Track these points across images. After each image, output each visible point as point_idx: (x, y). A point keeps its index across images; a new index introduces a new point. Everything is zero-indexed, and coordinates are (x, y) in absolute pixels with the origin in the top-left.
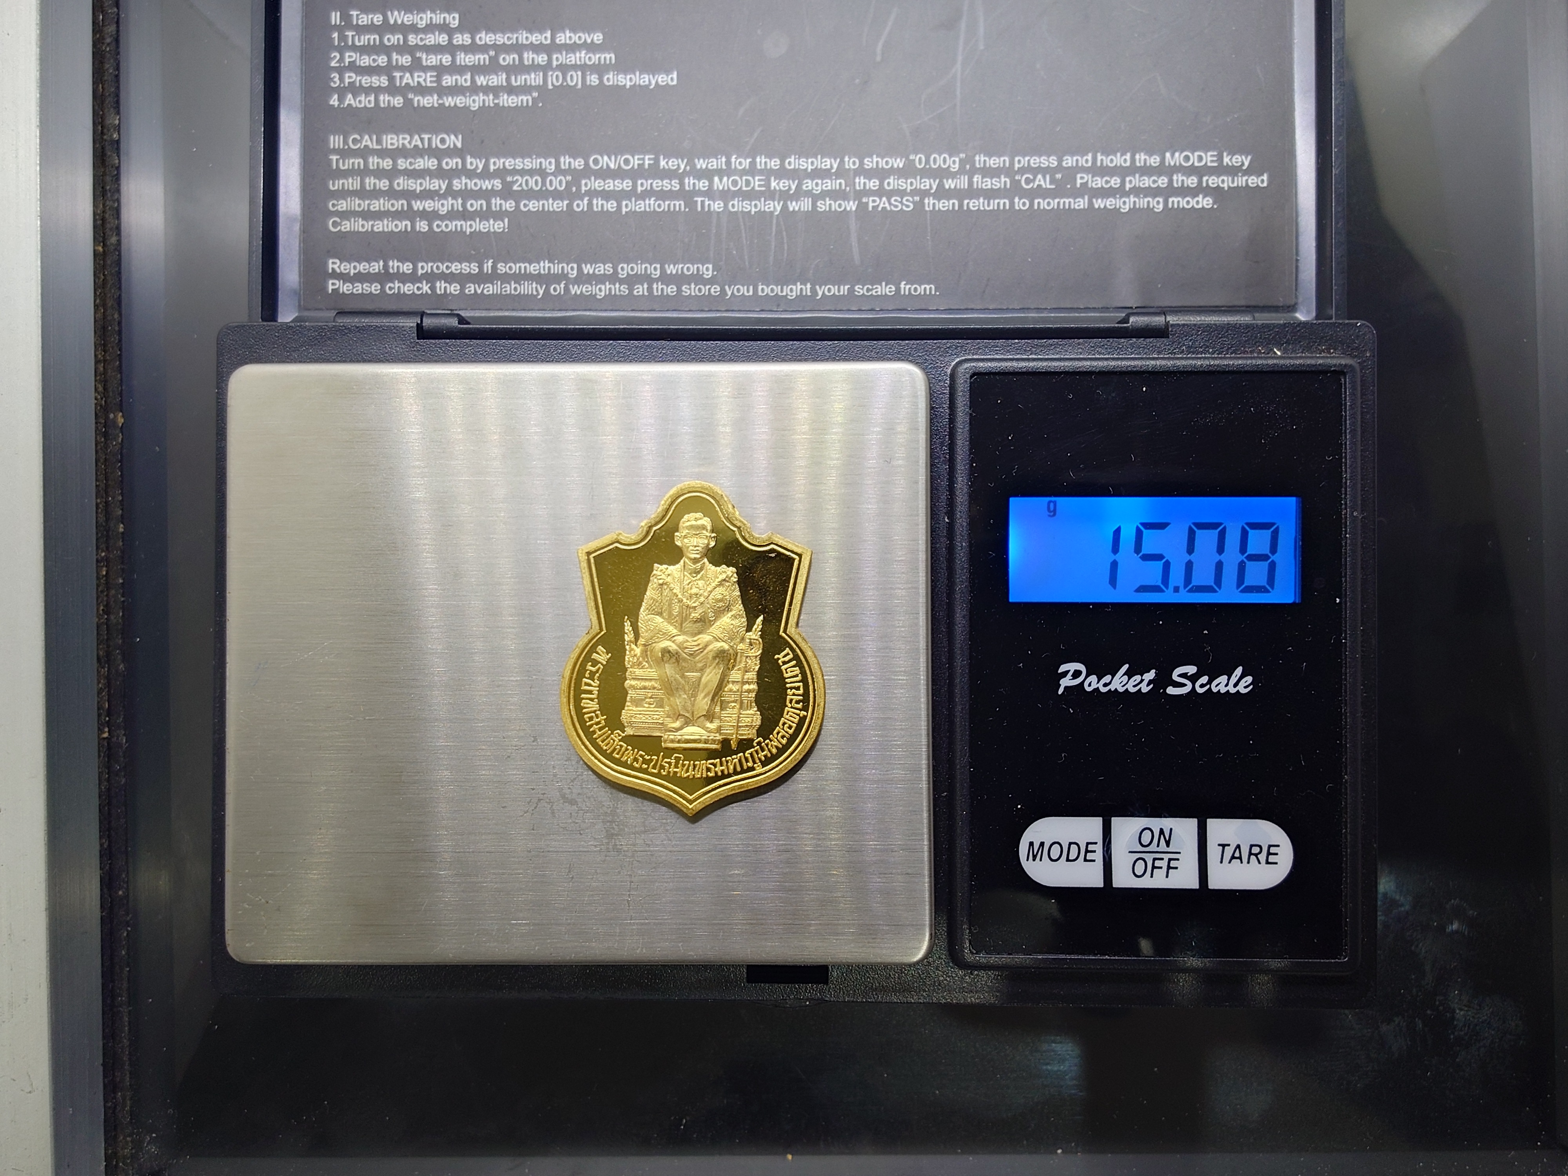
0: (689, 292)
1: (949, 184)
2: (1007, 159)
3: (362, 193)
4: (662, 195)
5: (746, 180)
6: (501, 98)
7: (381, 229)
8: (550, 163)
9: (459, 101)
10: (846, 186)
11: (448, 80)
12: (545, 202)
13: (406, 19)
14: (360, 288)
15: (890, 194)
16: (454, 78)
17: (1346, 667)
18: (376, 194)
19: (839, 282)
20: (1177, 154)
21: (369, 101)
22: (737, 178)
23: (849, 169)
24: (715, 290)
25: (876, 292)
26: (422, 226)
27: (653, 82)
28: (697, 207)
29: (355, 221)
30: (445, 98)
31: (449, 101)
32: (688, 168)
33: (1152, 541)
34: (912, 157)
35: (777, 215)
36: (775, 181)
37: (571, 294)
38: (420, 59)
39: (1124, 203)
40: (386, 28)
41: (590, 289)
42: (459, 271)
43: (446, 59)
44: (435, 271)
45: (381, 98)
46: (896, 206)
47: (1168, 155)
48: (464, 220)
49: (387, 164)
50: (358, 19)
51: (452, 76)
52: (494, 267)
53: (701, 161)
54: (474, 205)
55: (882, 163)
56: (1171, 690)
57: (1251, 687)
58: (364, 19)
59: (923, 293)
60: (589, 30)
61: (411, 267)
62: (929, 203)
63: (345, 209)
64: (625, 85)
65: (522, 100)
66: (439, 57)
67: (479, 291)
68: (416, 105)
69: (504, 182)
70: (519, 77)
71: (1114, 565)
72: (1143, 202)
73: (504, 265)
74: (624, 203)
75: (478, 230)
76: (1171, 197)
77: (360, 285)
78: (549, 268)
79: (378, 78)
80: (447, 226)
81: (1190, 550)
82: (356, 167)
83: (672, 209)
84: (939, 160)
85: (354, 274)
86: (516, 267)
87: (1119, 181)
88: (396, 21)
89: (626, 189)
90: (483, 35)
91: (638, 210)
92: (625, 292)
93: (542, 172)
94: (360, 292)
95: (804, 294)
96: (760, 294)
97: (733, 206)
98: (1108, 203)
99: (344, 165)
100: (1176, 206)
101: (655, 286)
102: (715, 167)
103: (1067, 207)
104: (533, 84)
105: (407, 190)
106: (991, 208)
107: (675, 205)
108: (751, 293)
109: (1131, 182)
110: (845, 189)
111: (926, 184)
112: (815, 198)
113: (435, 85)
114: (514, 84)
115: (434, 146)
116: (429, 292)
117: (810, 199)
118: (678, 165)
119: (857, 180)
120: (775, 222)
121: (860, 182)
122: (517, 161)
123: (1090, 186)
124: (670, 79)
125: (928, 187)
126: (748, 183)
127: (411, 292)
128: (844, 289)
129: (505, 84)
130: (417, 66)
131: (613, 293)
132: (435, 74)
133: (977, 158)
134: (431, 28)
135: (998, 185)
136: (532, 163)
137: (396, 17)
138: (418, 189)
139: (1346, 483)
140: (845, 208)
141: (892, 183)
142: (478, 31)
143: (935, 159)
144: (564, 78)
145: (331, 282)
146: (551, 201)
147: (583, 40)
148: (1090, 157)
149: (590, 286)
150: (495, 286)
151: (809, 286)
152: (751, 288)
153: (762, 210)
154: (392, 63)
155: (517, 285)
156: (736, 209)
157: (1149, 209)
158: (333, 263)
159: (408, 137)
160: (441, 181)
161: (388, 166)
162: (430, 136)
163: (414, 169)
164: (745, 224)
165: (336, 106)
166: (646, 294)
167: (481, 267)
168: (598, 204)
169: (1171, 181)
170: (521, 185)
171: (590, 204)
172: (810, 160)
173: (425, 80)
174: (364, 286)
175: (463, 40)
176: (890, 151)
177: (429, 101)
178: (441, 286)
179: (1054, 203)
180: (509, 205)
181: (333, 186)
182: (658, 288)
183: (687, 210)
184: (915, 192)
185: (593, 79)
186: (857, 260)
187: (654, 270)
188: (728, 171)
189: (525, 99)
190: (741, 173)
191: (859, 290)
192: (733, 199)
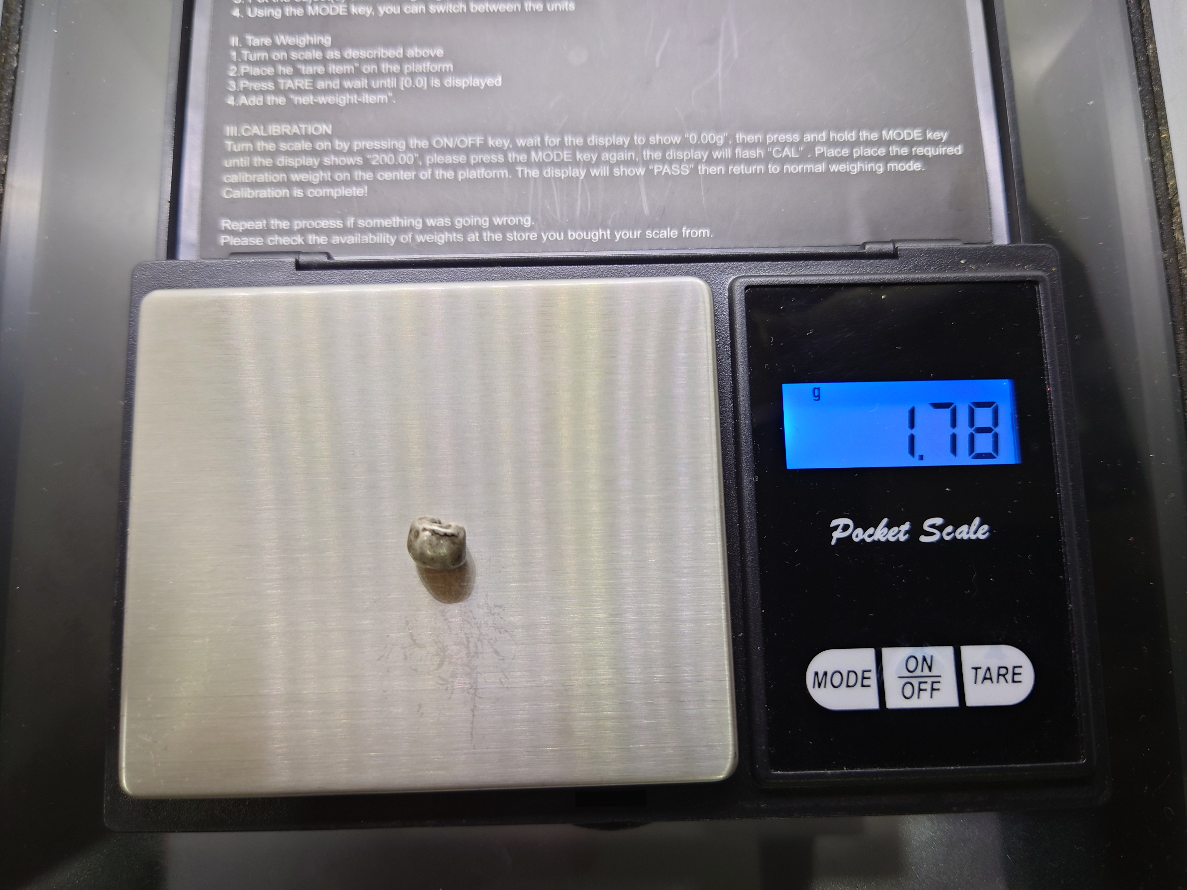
0: (512, 238)
1: (717, 154)
2: (760, 137)
3: (251, 169)
4: (490, 166)
5: (557, 153)
6: (364, 97)
7: (265, 196)
8: (401, 144)
9: (329, 99)
10: (636, 157)
11: (321, 84)
12: (397, 173)
13: (289, 42)
14: (246, 240)
16: (326, 82)
18: (261, 169)
19: (633, 229)
20: (891, 132)
21: (259, 101)
22: (549, 152)
23: (638, 144)
24: (533, 236)
25: (663, 236)
26: (298, 193)
27: (483, 84)
28: (518, 174)
29: (244, 190)
30: (319, 97)
31: (322, 99)
32: (511, 146)
34: (686, 136)
35: (582, 180)
36: (580, 154)
37: (417, 241)
38: (300, 69)
40: (274, 48)
41: (432, 238)
42: (327, 227)
43: (320, 69)
44: (308, 227)
45: (269, 98)
46: (676, 172)
47: (884, 131)
48: (332, 187)
49: (271, 146)
50: (252, 43)
51: (324, 82)
52: (356, 222)
53: (521, 140)
55: (664, 139)
57: (988, 533)
58: (257, 42)
59: (700, 236)
60: (433, 48)
61: (289, 223)
62: (701, 169)
63: (236, 181)
64: (461, 86)
65: (380, 99)
66: (315, 68)
67: (343, 241)
68: (296, 103)
69: (365, 159)
70: (378, 82)
72: (868, 167)
73: (363, 221)
74: (460, 172)
75: (343, 195)
76: (889, 163)
77: (247, 238)
78: (400, 222)
79: (266, 83)
80: (318, 193)
82: (247, 149)
83: (498, 176)
84: (708, 137)
85: (243, 230)
86: (373, 222)
87: (848, 151)
88: (281, 43)
89: (461, 162)
90: (350, 52)
91: (471, 177)
92: (460, 239)
93: (395, 151)
94: (246, 243)
95: (605, 237)
96: (570, 238)
97: (547, 173)
98: (841, 167)
99: (237, 148)
100: (893, 169)
101: (485, 234)
102: (532, 144)
103: (809, 171)
104: (389, 86)
105: (287, 166)
106: (750, 171)
107: (500, 173)
108: (562, 238)
109: (857, 152)
110: (635, 159)
111: (698, 154)
112: (612, 166)
113: (311, 88)
114: (374, 86)
115: (309, 133)
116: (303, 243)
117: (608, 167)
118: (503, 143)
119: (644, 153)
120: (580, 184)
121: (647, 154)
122: (375, 142)
123: (826, 155)
124: (496, 83)
125: (700, 157)
126: (558, 155)
127: (288, 243)
128: (638, 234)
129: (366, 86)
130: (298, 74)
131: (451, 240)
132: (312, 80)
133: (737, 136)
134: (309, 48)
135: (755, 155)
136: (387, 144)
137: (282, 40)
138: (297, 165)
140: (636, 173)
141: (671, 154)
142: (347, 49)
143: (704, 137)
144: (413, 83)
145: (223, 236)
146: (402, 172)
147: (428, 55)
148: (824, 134)
149: (432, 236)
150: (356, 237)
151: (608, 232)
152: (562, 234)
153: (570, 175)
154: (278, 73)
155: (374, 236)
156: (549, 176)
157: (873, 173)
158: (225, 223)
159: (289, 126)
160: (315, 159)
161: (272, 148)
162: (307, 125)
163: (293, 150)
164: (557, 186)
165: (232, 104)
166: (478, 240)
167: (344, 223)
168: (439, 173)
169: (888, 152)
170: (377, 162)
171: (433, 174)
172: (607, 139)
173: (303, 85)
174: (250, 239)
175: (334, 56)
176: (669, 130)
177: (305, 100)
178: (312, 238)
179: (799, 168)
180: (368, 176)
181: (228, 164)
182: (487, 236)
183: (510, 177)
184: (690, 161)
185: (436, 82)
186: (646, 211)
187: (484, 222)
188: (543, 146)
189: (382, 98)
190: (553, 148)
191: (649, 234)
192: (547, 168)
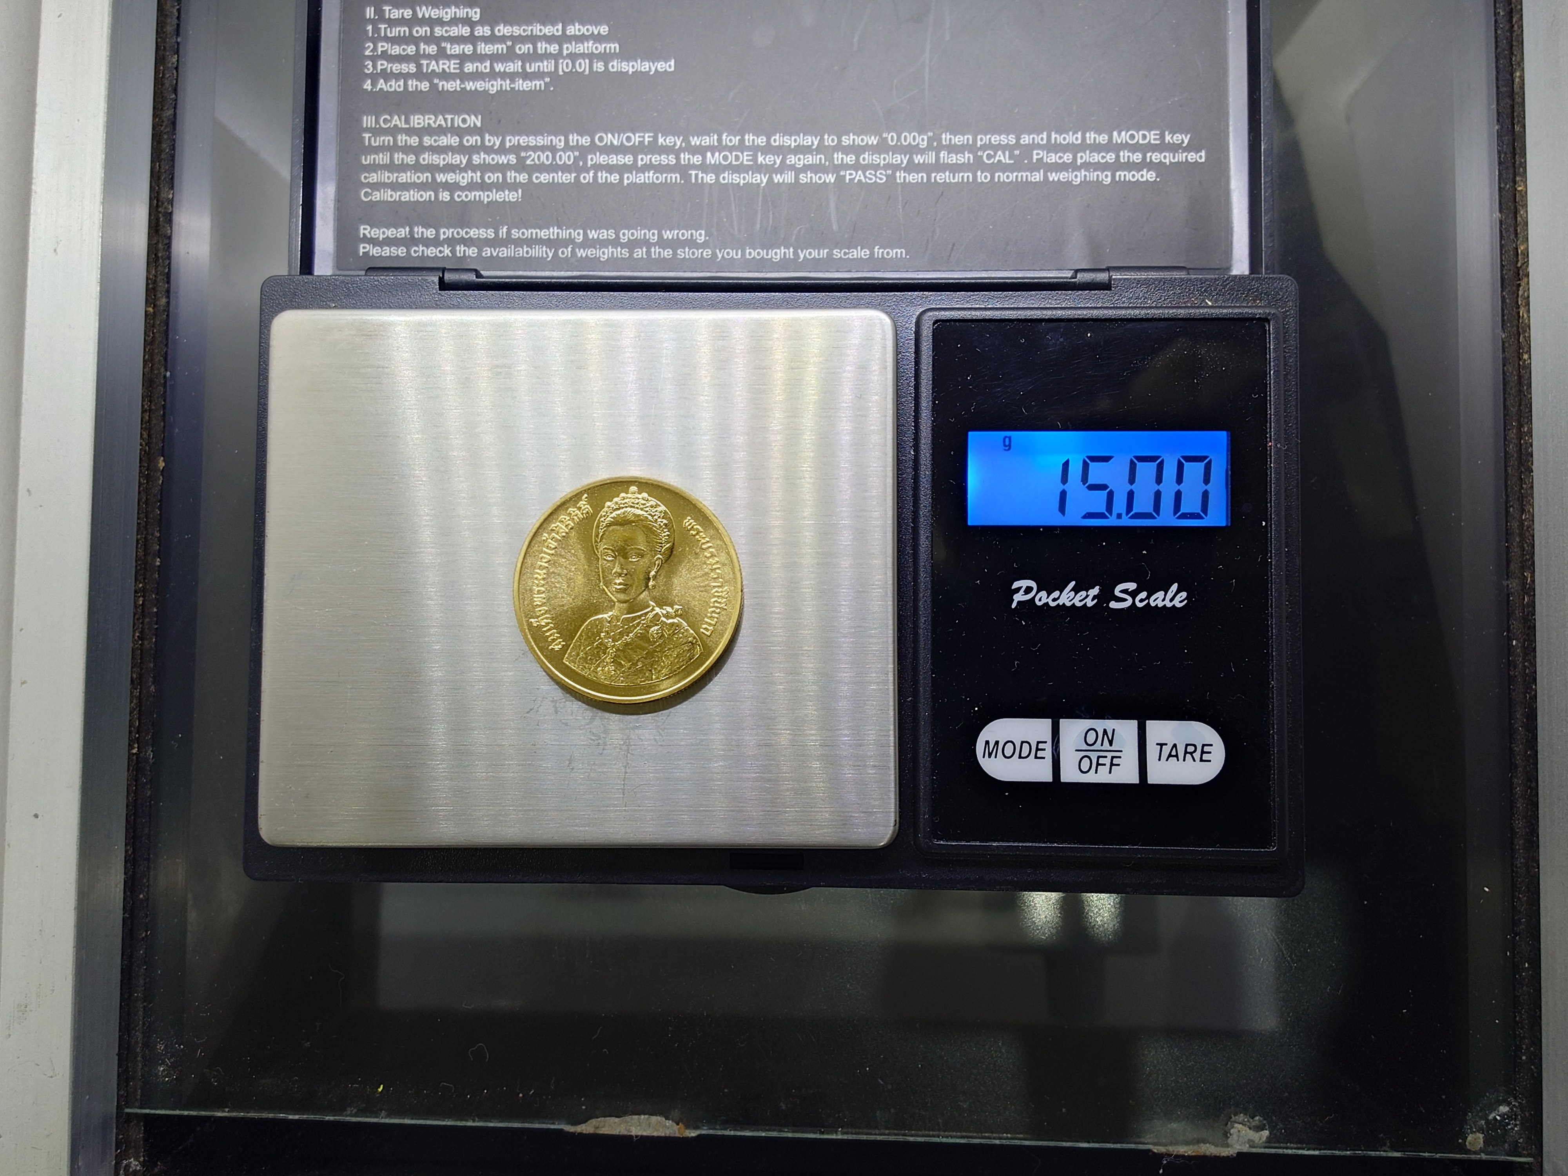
0: (683, 254)
1: (918, 159)
2: (970, 137)
3: (391, 167)
4: (660, 169)
5: (736, 155)
6: (517, 83)
7: (407, 199)
8: (560, 141)
9: (479, 85)
10: (825, 161)
11: (469, 67)
12: (555, 175)
13: (432, 14)
14: (388, 251)
15: (865, 168)
16: (475, 65)
17: (1272, 584)
19: (819, 247)
20: (1123, 134)
21: (399, 86)
22: (727, 153)
23: (829, 146)
24: (707, 253)
25: (853, 255)
26: (445, 196)
27: (653, 69)
28: (691, 180)
29: (384, 192)
30: (467, 83)
31: (470, 86)
32: (684, 144)
33: (1097, 473)
34: (884, 135)
35: (764, 187)
36: (761, 156)
37: (577, 256)
38: (445, 48)
39: (1076, 176)
40: (416, 21)
41: (594, 252)
42: (477, 236)
43: (468, 49)
44: (456, 236)
45: (410, 82)
46: (871, 179)
47: (1115, 134)
48: (482, 191)
49: (414, 141)
50: (390, 13)
51: (473, 64)
52: (509, 232)
53: (696, 138)
54: (492, 177)
55: (858, 141)
56: (1113, 605)
57: (1186, 601)
58: (396, 14)
59: (894, 256)
60: (596, 24)
61: (434, 232)
62: (900, 176)
63: (375, 181)
64: (628, 71)
65: (535, 85)
66: (462, 47)
67: (495, 254)
68: (440, 89)
69: (518, 158)
70: (533, 65)
71: (1063, 494)
72: (1093, 176)
73: (517, 231)
74: (626, 176)
75: (494, 199)
76: (1117, 171)
77: (388, 248)
78: (558, 233)
79: (407, 65)
80: (466, 196)
81: (1132, 480)
82: (386, 144)
83: (669, 181)
84: (909, 138)
85: (383, 239)
86: (528, 233)
87: (1071, 157)
88: (423, 15)
89: (627, 163)
90: (501, 27)
91: (638, 181)
92: (625, 255)
93: (553, 149)
94: (388, 254)
95: (787, 256)
96: (748, 256)
97: (724, 178)
98: (1061, 176)
99: (375, 142)
100: (1122, 179)
101: (653, 250)
102: (708, 144)
103: (1024, 180)
104: (546, 70)
105: (432, 164)
106: (956, 180)
107: (671, 177)
108: (739, 256)
109: (1082, 157)
110: (825, 164)
112: (798, 171)
113: (458, 71)
114: (528, 70)
115: (456, 125)
116: (450, 255)
117: (793, 172)
118: (675, 142)
119: (835, 156)
120: (761, 191)
121: (838, 157)
122: (530, 138)
123: (1045, 161)
124: (670, 66)
125: (899, 162)
126: (737, 158)
127: (434, 255)
128: (824, 253)
129: (520, 70)
130: (442, 54)
131: (615, 256)
132: (458, 61)
133: (944, 136)
134: (455, 21)
135: (963, 160)
136: (543, 140)
137: (424, 11)
138: (442, 163)
139: (1270, 418)
140: (825, 181)
141: (867, 158)
142: (498, 24)
143: (905, 136)
144: (574, 66)
145: (362, 246)
146: (560, 174)
147: (590, 32)
148: (1045, 135)
149: (594, 250)
150: (509, 250)
151: (791, 250)
152: (740, 251)
153: (750, 181)
154: (419, 52)
155: (529, 249)
156: (726, 181)
157: (1099, 183)
158: (364, 229)
159: (433, 117)
160: (462, 156)
161: (415, 143)
162: (453, 116)
163: (438, 145)
164: (734, 195)
165: (369, 90)
166: (645, 256)
167: (496, 233)
168: (602, 176)
169: (1118, 157)
170: (533, 160)
171: (595, 177)
172: (793, 138)
173: (449, 67)
174: (392, 249)
175: (483, 32)
176: (865, 131)
177: (451, 86)
178: (460, 250)
179: (1013, 176)
180: (523, 178)
181: (366, 160)
182: (655, 251)
183: (683, 182)
184: (887, 166)
185: (599, 66)
186: (835, 227)
187: (652, 236)
188: (720, 147)
189: (538, 84)
190: (731, 149)
191: (837, 254)
192: (724, 173)
